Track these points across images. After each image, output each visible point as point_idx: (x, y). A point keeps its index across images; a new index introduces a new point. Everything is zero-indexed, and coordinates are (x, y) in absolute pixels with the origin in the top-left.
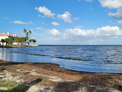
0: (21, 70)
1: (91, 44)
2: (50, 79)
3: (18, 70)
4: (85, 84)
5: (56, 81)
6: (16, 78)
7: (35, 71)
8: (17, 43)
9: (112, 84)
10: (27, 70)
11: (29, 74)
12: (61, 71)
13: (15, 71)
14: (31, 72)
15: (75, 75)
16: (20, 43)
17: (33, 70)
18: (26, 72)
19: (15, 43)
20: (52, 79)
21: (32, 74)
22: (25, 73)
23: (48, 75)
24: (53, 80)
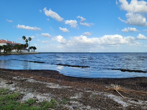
0: (18, 78)
1: (90, 52)
2: (48, 86)
3: (14, 78)
4: (82, 89)
5: (53, 87)
6: (11, 85)
7: (33, 78)
8: (17, 50)
9: (108, 88)
10: (25, 78)
11: (26, 81)
12: (60, 78)
13: (11, 79)
14: (28, 79)
15: (74, 82)
16: (20, 50)
17: (31, 77)
18: (23, 79)
19: (14, 51)
20: (50, 85)
21: (29, 81)
22: (22, 81)
23: (46, 81)
24: (51, 87)
